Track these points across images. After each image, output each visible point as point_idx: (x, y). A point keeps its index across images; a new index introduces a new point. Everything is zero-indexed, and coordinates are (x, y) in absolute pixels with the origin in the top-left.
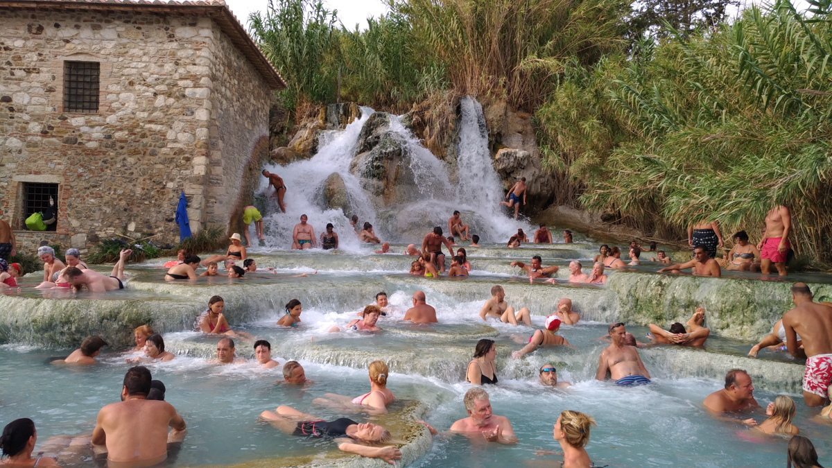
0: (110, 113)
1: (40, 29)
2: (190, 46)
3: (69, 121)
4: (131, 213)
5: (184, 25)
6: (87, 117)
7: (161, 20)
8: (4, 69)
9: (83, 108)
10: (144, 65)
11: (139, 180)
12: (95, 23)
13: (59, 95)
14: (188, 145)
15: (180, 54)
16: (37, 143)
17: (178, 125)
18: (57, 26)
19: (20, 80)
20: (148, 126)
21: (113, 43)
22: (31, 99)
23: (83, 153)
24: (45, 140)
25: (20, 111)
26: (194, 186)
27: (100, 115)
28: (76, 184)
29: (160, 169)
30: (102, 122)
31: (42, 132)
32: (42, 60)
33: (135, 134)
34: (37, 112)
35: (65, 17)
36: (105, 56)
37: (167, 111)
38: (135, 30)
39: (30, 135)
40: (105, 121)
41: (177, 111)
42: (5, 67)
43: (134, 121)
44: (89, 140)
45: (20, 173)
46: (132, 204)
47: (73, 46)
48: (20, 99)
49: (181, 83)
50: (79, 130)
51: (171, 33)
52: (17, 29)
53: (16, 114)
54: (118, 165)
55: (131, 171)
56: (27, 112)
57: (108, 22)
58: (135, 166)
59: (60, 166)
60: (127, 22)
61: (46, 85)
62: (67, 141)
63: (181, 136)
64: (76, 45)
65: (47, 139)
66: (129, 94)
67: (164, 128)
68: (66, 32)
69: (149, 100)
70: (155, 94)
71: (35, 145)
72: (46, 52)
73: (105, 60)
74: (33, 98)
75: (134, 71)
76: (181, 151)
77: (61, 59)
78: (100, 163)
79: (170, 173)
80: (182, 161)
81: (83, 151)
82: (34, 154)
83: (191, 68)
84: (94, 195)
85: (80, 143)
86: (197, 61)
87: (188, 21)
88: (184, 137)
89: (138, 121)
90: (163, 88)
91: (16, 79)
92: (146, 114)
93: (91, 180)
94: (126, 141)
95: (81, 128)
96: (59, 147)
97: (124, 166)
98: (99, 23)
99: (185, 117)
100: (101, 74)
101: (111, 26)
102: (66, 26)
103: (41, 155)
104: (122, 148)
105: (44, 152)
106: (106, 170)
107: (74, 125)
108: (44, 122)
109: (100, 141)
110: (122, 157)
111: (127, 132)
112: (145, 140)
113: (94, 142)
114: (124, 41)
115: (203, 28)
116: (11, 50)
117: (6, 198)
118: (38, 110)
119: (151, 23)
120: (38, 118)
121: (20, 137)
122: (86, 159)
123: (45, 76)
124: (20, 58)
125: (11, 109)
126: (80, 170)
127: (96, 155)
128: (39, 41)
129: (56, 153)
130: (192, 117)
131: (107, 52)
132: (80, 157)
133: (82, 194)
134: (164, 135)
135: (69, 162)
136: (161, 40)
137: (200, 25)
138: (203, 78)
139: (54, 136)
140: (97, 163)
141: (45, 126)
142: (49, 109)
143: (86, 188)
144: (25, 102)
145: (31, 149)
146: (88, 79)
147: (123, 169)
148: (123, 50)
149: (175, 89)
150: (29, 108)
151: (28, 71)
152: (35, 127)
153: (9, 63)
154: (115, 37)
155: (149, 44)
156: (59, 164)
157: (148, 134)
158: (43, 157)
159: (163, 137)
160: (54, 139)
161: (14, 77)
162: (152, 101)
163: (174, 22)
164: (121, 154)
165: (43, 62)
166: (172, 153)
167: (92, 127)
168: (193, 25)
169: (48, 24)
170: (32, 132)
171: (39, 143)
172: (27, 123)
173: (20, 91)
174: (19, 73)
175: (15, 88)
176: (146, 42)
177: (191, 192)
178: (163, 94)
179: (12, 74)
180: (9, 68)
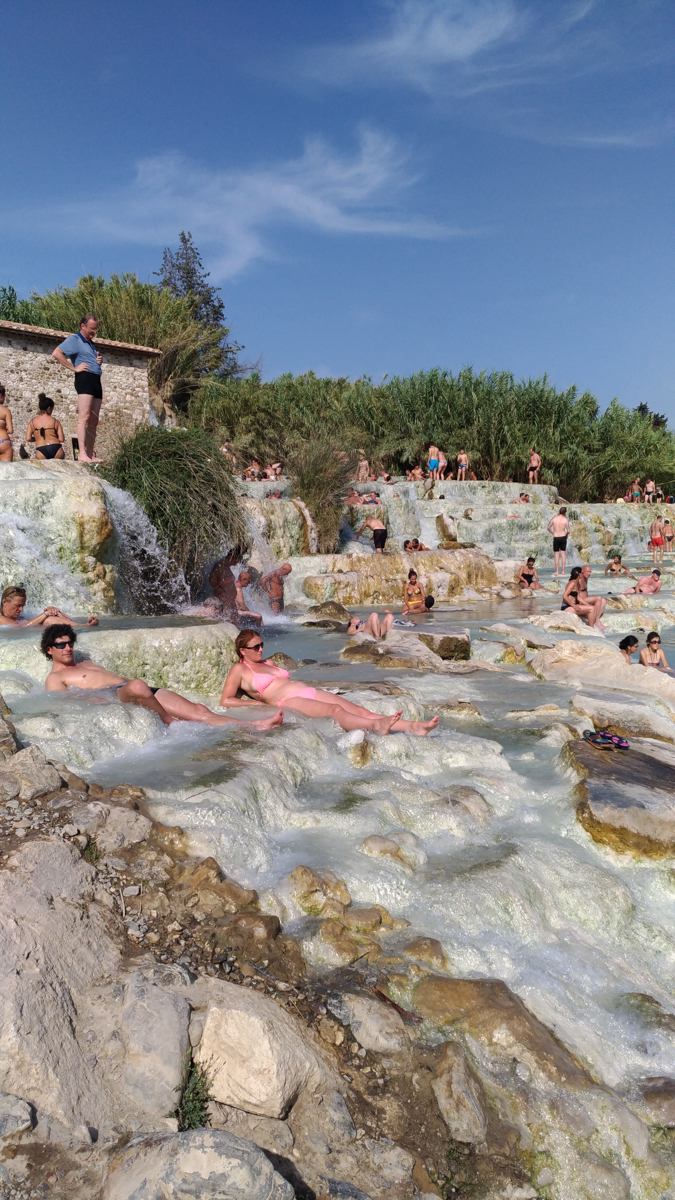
7: (127, 355)
10: (120, 378)
17: (137, 411)
20: (124, 410)
25: (66, 398)
33: (118, 414)
37: (132, 403)
38: (116, 359)
41: (136, 404)
43: (117, 407)
48: (65, 392)
49: (137, 389)
51: (131, 362)
66: (115, 393)
67: (130, 412)
69: (124, 397)
70: (126, 394)
75: (116, 381)
83: (140, 381)
86: (143, 378)
87: (138, 357)
89: (119, 407)
90: (129, 391)
92: (122, 404)
94: (115, 418)
99: (139, 407)
104: (113, 421)
111: (115, 413)
112: (123, 417)
119: (122, 356)
125: (62, 397)
130: (143, 407)
134: (131, 416)
136: (126, 366)
138: (146, 388)
144: (68, 394)
147: (114, 433)
148: (110, 369)
149: (134, 392)
150: (69, 397)
152: (73, 408)
157: (124, 415)
163: (133, 357)
164: (112, 425)
166: (136, 426)
168: (140, 359)
172: (69, 405)
173: (65, 387)
174: (64, 377)
175: (63, 385)
176: (120, 366)
178: (129, 394)
179: (61, 377)
180: (59, 374)
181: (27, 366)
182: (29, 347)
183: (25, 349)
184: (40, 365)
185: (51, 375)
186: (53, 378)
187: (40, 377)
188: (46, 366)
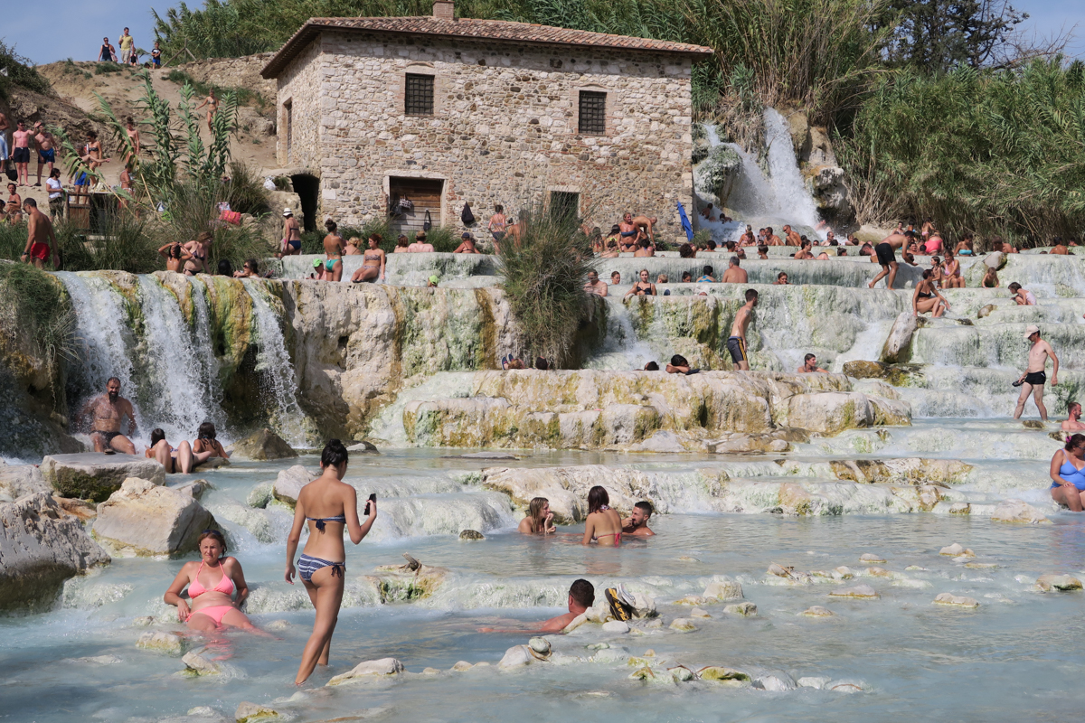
0: (615, 135)
1: (560, 63)
2: (676, 81)
3: (583, 141)
5: (671, 64)
6: (597, 138)
7: (655, 59)
8: (532, 96)
9: (592, 130)
10: (641, 96)
11: (640, 191)
12: (603, 60)
13: (575, 119)
14: (677, 163)
15: (669, 87)
17: (669, 147)
18: (573, 61)
19: (545, 105)
20: (646, 146)
21: (617, 77)
22: (553, 122)
23: (594, 168)
24: (564, 156)
25: (546, 132)
26: (686, 197)
27: (607, 137)
28: (593, 193)
29: (657, 182)
30: (608, 142)
31: (562, 150)
32: (562, 90)
33: (635, 153)
34: (558, 133)
35: (580, 56)
36: (610, 88)
37: (660, 135)
38: (634, 67)
39: (554, 152)
40: (611, 141)
41: (668, 135)
42: (533, 94)
43: (634, 142)
44: (599, 157)
45: (550, 183)
47: (586, 79)
48: (545, 122)
49: (670, 112)
50: (591, 149)
51: (662, 70)
52: (541, 64)
53: (542, 135)
54: (623, 178)
55: (633, 184)
56: (550, 132)
57: (613, 59)
58: (636, 180)
59: (579, 179)
60: (627, 60)
61: (565, 110)
62: (582, 157)
63: (671, 156)
64: (589, 78)
65: (567, 156)
66: (630, 119)
67: (658, 149)
68: (581, 67)
69: (646, 125)
70: (651, 120)
71: (558, 161)
72: (564, 82)
73: (611, 91)
74: (556, 121)
75: (634, 100)
76: (672, 168)
77: (577, 89)
78: (608, 177)
79: (665, 186)
80: (675, 176)
81: (595, 166)
82: (557, 168)
83: (677, 99)
84: (608, 203)
85: (592, 160)
86: (683, 94)
87: (675, 61)
88: (675, 157)
89: (637, 142)
90: (656, 115)
91: (542, 105)
92: (644, 137)
93: (604, 190)
94: (628, 159)
95: (592, 147)
96: (576, 163)
97: (628, 179)
98: (607, 61)
99: (675, 140)
100: (607, 102)
101: (615, 63)
102: (581, 61)
103: (563, 169)
104: (625, 164)
105: (565, 167)
106: (613, 182)
107: (587, 144)
108: (564, 141)
109: (607, 158)
110: (625, 172)
111: (629, 151)
112: (643, 158)
113: (603, 159)
114: (626, 75)
115: (686, 67)
116: (538, 80)
118: (559, 131)
119: (646, 61)
120: (559, 138)
121: (546, 153)
122: (597, 173)
123: (564, 103)
124: (545, 88)
125: (539, 130)
126: (594, 182)
127: (605, 170)
128: (559, 74)
129: (574, 168)
130: (681, 140)
131: (612, 84)
132: (592, 171)
133: (598, 202)
134: (658, 154)
135: (585, 175)
136: (654, 76)
137: (684, 64)
138: (687, 109)
139: (571, 153)
140: (606, 177)
141: (564, 145)
142: (568, 131)
143: (601, 197)
144: (549, 125)
145: (554, 164)
146: (595, 106)
147: (627, 182)
148: (624, 83)
149: (666, 116)
150: (552, 130)
151: (551, 99)
152: (557, 146)
153: (536, 92)
154: (619, 72)
155: (644, 79)
156: (578, 177)
157: (646, 153)
158: (564, 171)
159: (658, 156)
160: (571, 156)
161: (540, 103)
162: (648, 126)
163: (665, 61)
164: (624, 169)
165: (563, 92)
166: (665, 170)
167: (601, 146)
168: (679, 64)
169: (566, 60)
170: (554, 149)
171: (560, 158)
172: (551, 142)
173: (545, 115)
174: (545, 100)
175: (542, 112)
176: (642, 77)
177: (685, 201)
178: (657, 120)
179: (539, 101)
180: (536, 95)
181: (485, 87)
182: (489, 60)
183: (482, 63)
184: (505, 86)
185: (522, 98)
186: (526, 103)
187: (504, 103)
188: (515, 86)
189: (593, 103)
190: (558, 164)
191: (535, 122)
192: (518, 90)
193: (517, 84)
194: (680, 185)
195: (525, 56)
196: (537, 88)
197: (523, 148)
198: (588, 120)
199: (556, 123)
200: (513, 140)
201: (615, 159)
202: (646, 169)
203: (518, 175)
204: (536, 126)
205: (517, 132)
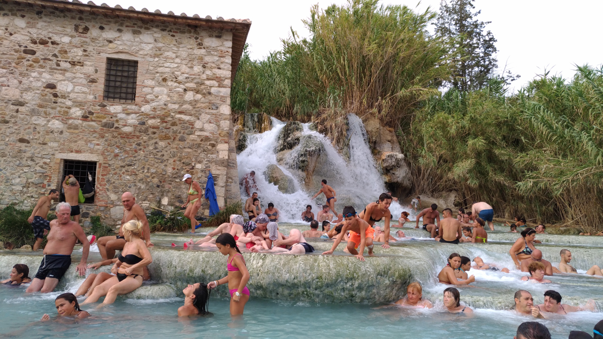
0: (145, 103)
1: (86, 29)
2: (216, 53)
3: (108, 108)
4: (163, 189)
5: (211, 36)
6: (124, 106)
7: (193, 31)
8: (50, 60)
9: (120, 98)
10: (176, 65)
11: (169, 161)
12: (136, 29)
13: (101, 86)
14: (213, 134)
15: (207, 59)
16: (78, 126)
17: (205, 117)
18: (102, 28)
19: (65, 70)
20: (178, 116)
21: (151, 46)
22: (74, 87)
23: (119, 136)
24: (85, 123)
25: (64, 97)
26: (219, 168)
27: (136, 105)
28: (114, 162)
29: (189, 153)
30: (137, 111)
31: (83, 117)
32: (87, 56)
33: (166, 122)
34: (79, 99)
35: (110, 22)
36: (143, 56)
37: (195, 105)
38: (170, 37)
39: (72, 118)
40: (140, 110)
41: (203, 105)
42: (51, 58)
43: (166, 111)
44: (125, 126)
45: (62, 151)
46: (164, 182)
47: (115, 46)
48: (63, 87)
49: (208, 83)
50: (116, 117)
51: (200, 42)
52: (64, 27)
53: (59, 100)
54: (151, 148)
55: (162, 153)
56: (70, 98)
57: (147, 29)
58: (166, 149)
59: (98, 147)
60: (163, 30)
61: (89, 76)
62: (105, 125)
63: (207, 126)
64: (118, 45)
65: (87, 123)
66: (162, 88)
67: (192, 119)
68: (109, 34)
69: (180, 95)
70: (185, 90)
71: (76, 127)
72: (90, 49)
73: (143, 60)
74: (77, 87)
75: (167, 70)
76: (207, 139)
77: (105, 56)
78: (134, 145)
79: (198, 156)
80: (209, 147)
81: (119, 134)
82: (75, 135)
83: (216, 71)
84: (129, 173)
85: (117, 128)
86: (222, 66)
87: (215, 34)
88: (210, 127)
89: (169, 111)
90: (192, 85)
91: (61, 70)
92: (176, 106)
93: (126, 159)
94: (157, 128)
95: (118, 115)
96: (98, 130)
97: (156, 148)
98: (139, 29)
99: (211, 111)
100: (139, 71)
101: (149, 32)
102: (110, 29)
103: (81, 137)
104: (154, 133)
105: (84, 134)
106: (139, 152)
107: (113, 112)
108: (85, 108)
109: (135, 126)
110: (154, 141)
111: (159, 120)
112: (175, 128)
113: (130, 127)
114: (160, 45)
115: (227, 40)
116: (58, 44)
117: (49, 173)
118: (81, 98)
119: (183, 32)
120: (80, 104)
121: (63, 120)
122: (121, 141)
123: (89, 69)
124: (66, 52)
125: (55, 95)
126: (117, 151)
127: (131, 138)
128: (84, 39)
129: (94, 135)
130: (218, 111)
131: (146, 53)
132: (116, 140)
133: (118, 172)
134: (192, 124)
135: (106, 143)
136: (191, 47)
137: (224, 37)
138: (226, 80)
139: (93, 121)
140: (131, 145)
141: (85, 112)
142: (91, 97)
143: (122, 167)
144: (69, 90)
145: (72, 130)
146: (126, 74)
147: (155, 151)
148: (158, 53)
149: (203, 87)
150: (72, 96)
151: (73, 64)
152: (77, 112)
153: (55, 55)
154: (152, 41)
155: (181, 49)
156: (98, 145)
157: (178, 122)
158: (83, 138)
159: (191, 126)
160: (93, 123)
161: (59, 68)
162: (182, 95)
163: (203, 34)
164: (152, 138)
165: (88, 57)
166: (199, 140)
167: (128, 114)
168: (219, 37)
169: (94, 26)
170: (74, 116)
171: (79, 125)
172: (69, 108)
173: (64, 80)
174: (64, 65)
175: (60, 77)
176: (178, 47)
177: (218, 172)
178: (192, 90)
179: (58, 65)
180: (54, 59)
184: (17, 47)
185: (37, 61)
186: (41, 67)
187: (13, 64)
188: (29, 48)
189: (122, 71)
190: (77, 131)
191: (52, 86)
192: (33, 53)
193: (32, 47)
194: (214, 156)
195: (45, 19)
196: (56, 52)
197: (33, 112)
198: (115, 87)
199: (77, 89)
200: (21, 104)
201: (143, 128)
202: (178, 138)
203: (22, 140)
204: (51, 91)
205: (28, 96)
